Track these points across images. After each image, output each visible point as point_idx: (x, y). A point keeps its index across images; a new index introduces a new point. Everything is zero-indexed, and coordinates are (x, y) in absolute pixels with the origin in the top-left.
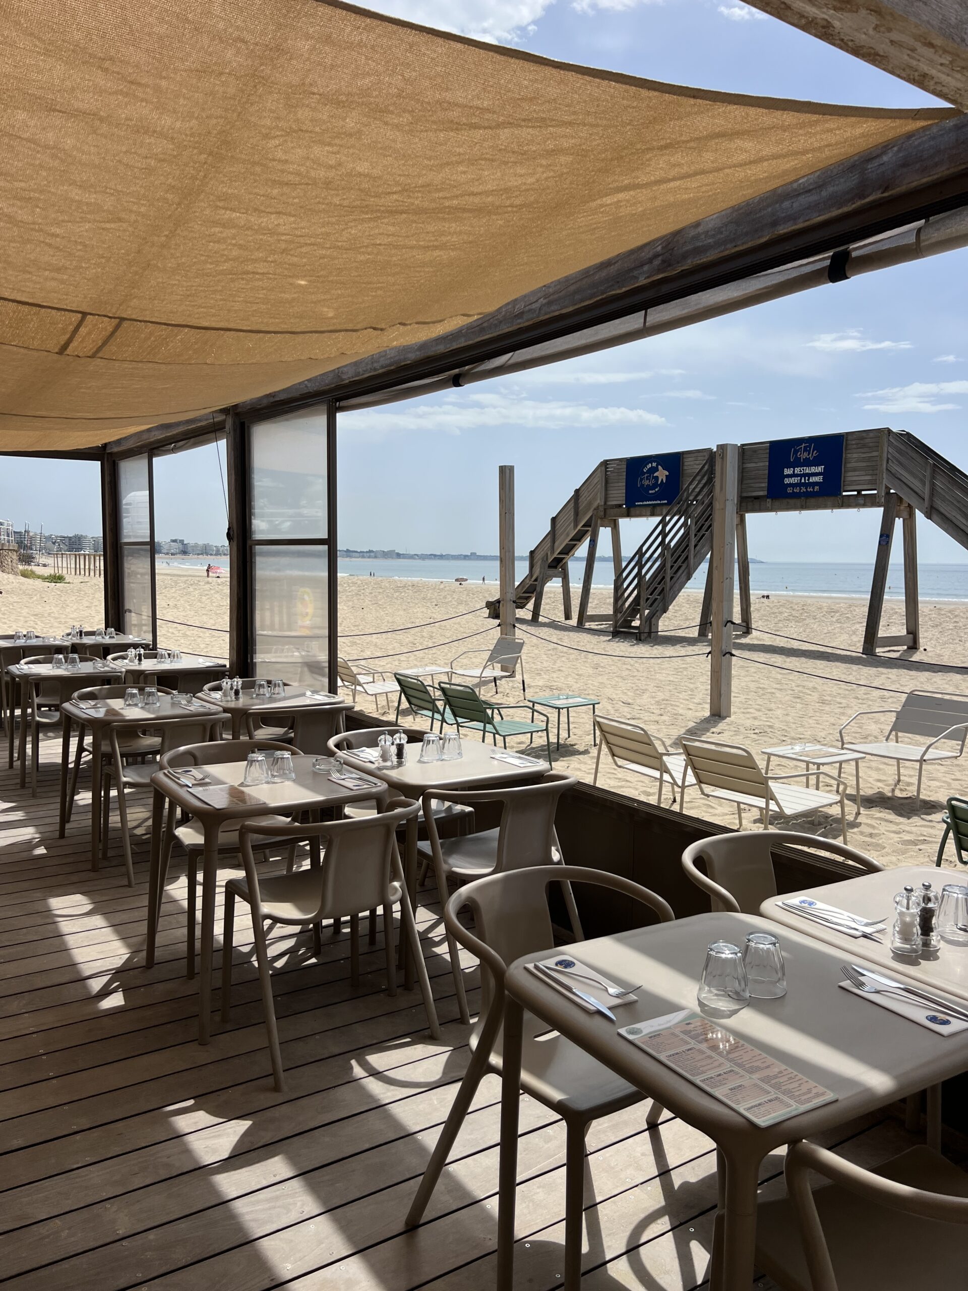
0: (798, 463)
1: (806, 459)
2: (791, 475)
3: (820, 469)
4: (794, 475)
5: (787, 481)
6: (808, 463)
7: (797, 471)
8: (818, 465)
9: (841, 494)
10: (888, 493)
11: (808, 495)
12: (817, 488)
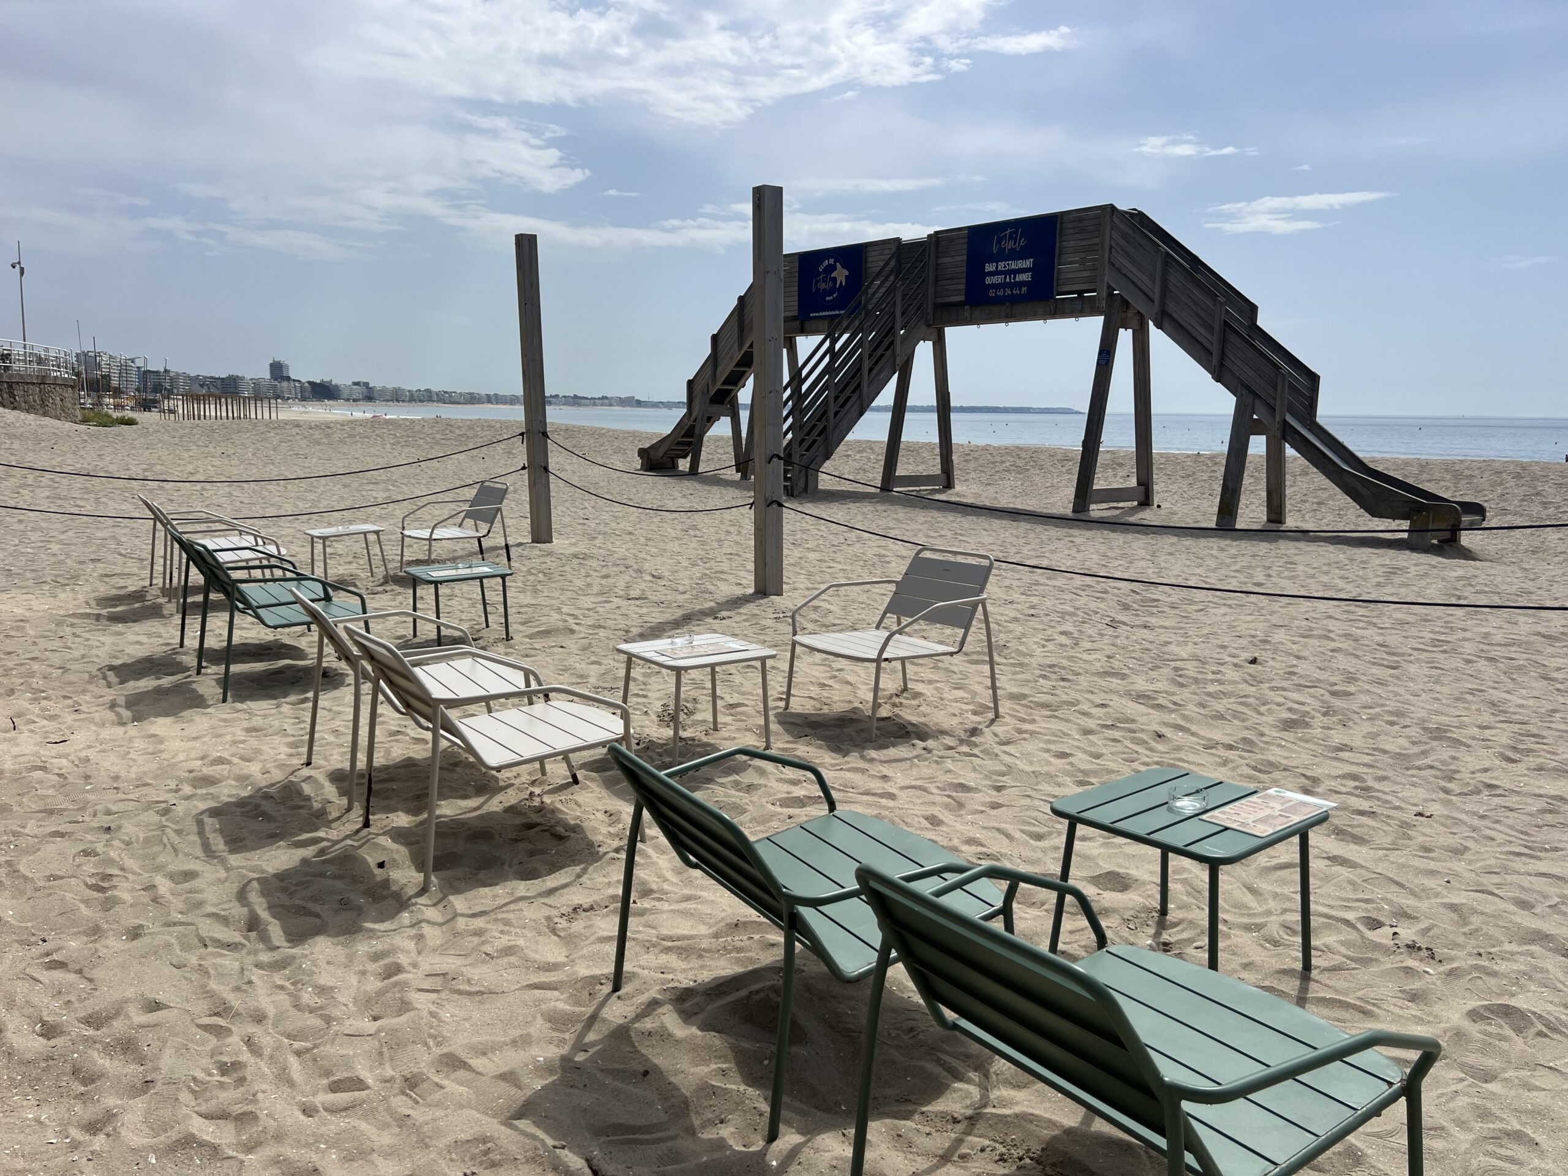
0: (1001, 257)
1: (1012, 250)
2: (995, 273)
3: (1028, 263)
4: (997, 273)
5: (989, 280)
6: (1015, 255)
7: (1001, 266)
8: (1024, 258)
9: (1052, 297)
10: (1111, 295)
11: (1015, 300)
12: (1024, 289)
